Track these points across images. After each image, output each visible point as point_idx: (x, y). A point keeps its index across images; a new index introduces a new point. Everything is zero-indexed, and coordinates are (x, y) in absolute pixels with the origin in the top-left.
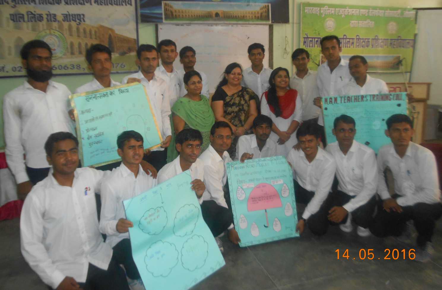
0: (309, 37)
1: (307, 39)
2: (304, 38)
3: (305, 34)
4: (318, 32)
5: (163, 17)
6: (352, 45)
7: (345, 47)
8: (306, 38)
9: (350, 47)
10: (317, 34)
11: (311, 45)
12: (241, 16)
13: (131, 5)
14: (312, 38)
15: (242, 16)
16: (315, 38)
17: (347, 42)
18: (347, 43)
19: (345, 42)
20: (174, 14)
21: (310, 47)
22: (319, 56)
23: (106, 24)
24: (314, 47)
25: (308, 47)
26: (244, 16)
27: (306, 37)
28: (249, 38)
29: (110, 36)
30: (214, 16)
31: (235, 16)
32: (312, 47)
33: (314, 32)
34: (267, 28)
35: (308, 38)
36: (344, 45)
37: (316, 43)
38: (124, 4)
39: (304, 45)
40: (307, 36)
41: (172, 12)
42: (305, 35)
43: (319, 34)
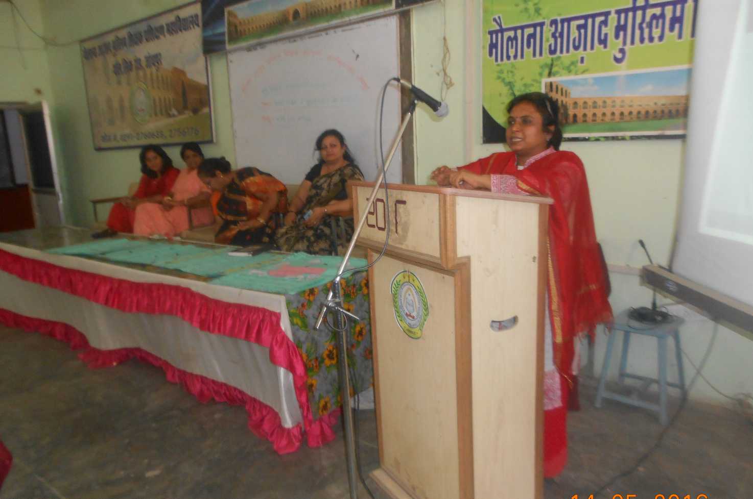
0: (504, 26)
1: (500, 35)
2: (491, 33)
3: (495, 20)
4: (535, 4)
5: (227, 38)
6: (672, 29)
7: (642, 40)
8: (496, 32)
9: (661, 38)
10: (532, 11)
11: (512, 52)
12: (335, 6)
13: (198, 25)
14: (515, 29)
15: (337, 5)
16: (522, 28)
17: (648, 19)
18: (650, 26)
19: (638, 20)
20: (239, 29)
21: (508, 57)
22: (540, 83)
23: (179, 66)
24: (522, 56)
25: (502, 59)
26: (340, 6)
27: (498, 28)
28: (358, 56)
29: (183, 82)
30: (291, 18)
31: (324, 8)
32: (515, 57)
33: (522, 6)
34: (393, 23)
35: (502, 31)
36: (637, 32)
37: (529, 46)
38: (192, 26)
39: (491, 54)
40: (500, 25)
41: (236, 27)
42: (494, 23)
43: (538, 11)
